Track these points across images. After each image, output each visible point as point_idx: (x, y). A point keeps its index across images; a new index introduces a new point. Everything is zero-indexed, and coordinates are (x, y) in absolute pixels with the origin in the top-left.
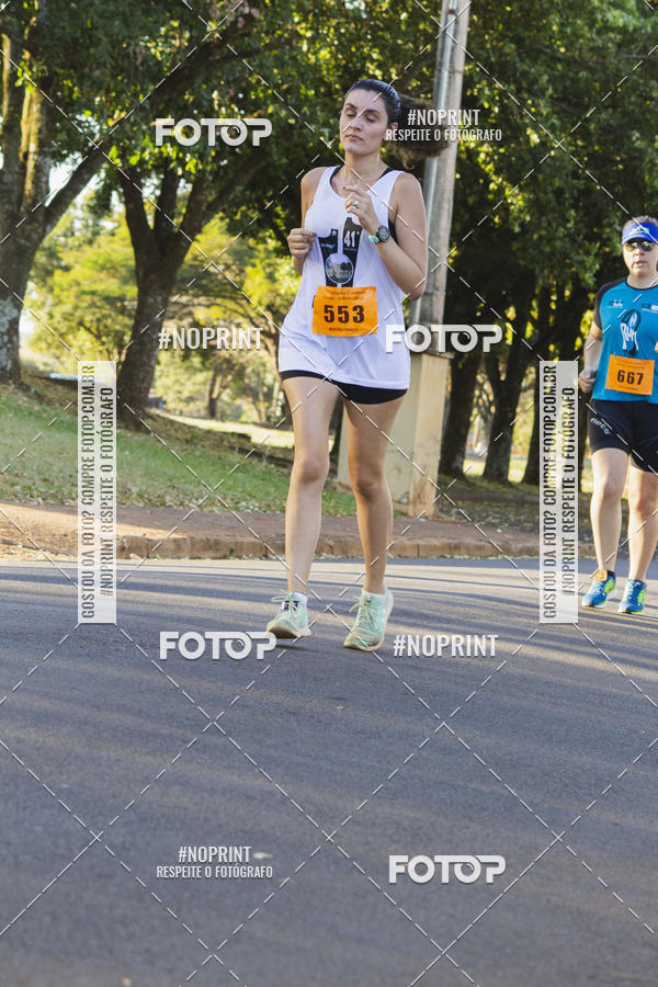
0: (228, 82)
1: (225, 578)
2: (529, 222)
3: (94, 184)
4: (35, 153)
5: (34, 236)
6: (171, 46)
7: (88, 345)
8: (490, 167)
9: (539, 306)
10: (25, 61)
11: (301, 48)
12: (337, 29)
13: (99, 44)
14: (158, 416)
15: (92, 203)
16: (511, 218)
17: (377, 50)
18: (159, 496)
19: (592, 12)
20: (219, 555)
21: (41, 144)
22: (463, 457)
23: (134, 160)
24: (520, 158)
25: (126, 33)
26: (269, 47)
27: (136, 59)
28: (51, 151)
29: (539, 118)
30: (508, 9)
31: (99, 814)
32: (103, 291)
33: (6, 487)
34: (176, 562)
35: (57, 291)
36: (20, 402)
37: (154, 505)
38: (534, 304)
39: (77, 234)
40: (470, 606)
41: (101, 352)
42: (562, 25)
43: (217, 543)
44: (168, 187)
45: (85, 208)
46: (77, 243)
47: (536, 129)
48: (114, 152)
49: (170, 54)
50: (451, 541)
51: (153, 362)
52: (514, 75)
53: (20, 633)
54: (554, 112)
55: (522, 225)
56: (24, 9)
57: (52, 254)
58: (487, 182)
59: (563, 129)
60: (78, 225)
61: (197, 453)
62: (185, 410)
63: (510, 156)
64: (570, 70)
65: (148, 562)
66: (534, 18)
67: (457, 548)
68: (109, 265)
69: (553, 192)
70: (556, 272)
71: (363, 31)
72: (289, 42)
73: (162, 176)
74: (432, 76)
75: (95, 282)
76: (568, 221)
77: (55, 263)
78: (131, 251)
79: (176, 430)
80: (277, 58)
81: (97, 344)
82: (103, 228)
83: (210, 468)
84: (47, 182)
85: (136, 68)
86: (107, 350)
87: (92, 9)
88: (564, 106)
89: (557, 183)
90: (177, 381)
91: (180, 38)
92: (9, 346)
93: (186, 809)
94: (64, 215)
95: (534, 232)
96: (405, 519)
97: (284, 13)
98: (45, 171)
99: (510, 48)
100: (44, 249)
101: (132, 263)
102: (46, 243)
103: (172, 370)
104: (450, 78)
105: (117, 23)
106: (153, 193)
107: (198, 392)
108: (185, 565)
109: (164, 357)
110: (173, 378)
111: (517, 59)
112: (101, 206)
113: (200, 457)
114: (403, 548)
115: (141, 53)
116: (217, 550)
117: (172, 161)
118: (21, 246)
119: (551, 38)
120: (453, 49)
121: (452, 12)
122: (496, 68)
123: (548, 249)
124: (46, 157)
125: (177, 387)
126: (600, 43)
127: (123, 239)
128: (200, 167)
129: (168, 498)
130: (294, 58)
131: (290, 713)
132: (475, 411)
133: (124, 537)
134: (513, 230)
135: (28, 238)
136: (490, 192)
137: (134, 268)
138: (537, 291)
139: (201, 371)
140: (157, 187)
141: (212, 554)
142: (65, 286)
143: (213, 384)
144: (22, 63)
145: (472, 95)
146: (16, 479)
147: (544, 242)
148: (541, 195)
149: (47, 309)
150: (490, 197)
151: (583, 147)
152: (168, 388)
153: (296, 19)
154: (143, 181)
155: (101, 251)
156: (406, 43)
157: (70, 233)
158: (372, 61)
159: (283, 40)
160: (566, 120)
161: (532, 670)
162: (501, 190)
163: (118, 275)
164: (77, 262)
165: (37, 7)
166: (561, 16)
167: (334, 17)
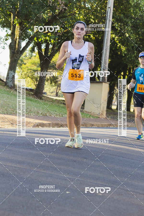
0: (60, 23)
1: (59, 132)
2: (126, 53)
3: (31, 46)
4: (18, 39)
5: (18, 57)
6: (48, 15)
7: (30, 81)
8: (118, 42)
9: (128, 72)
10: (16, 19)
11: (76, 16)
12: (84, 11)
13: (32, 15)
14: (45, 96)
15: (31, 50)
16: (122, 52)
17: (93, 16)
18: (45, 114)
19: (140, 8)
20: (58, 126)
21: (20, 37)
22: (112, 105)
23: (40, 40)
24: (124, 40)
25: (38, 12)
26: (69, 15)
27: (40, 18)
28: (22, 38)
29: (128, 31)
30: (122, 7)
31: (32, 183)
32: (33, 69)
33: (12, 112)
34: (49, 128)
35: (23, 69)
36: (15, 93)
37: (44, 116)
38: (127, 71)
39: (27, 56)
40: (113, 138)
41: (33, 82)
42: (133, 10)
43: (58, 124)
44: (47, 46)
45: (29, 51)
46: (27, 58)
47: (128, 33)
48: (35, 39)
49: (48, 17)
50: (109, 123)
51: (44, 84)
52: (123, 21)
53: (15, 144)
54: (132, 30)
55: (125, 54)
56: (16, 7)
57: (22, 61)
58: (117, 45)
59: (134, 33)
60: (28, 54)
61: (54, 104)
62: (51, 95)
63: (122, 39)
64: (135, 20)
65: (43, 128)
66: (127, 9)
67: (110, 125)
68: (34, 63)
69: (131, 47)
70: (132, 64)
71: (90, 12)
72: (74, 14)
73: (46, 44)
74: (105, 22)
75: (31, 67)
76: (135, 53)
77: (23, 63)
78: (39, 60)
79: (49, 99)
80: (71, 18)
81: (32, 80)
82: (33, 55)
83: (57, 107)
84: (21, 45)
85: (40, 20)
86: (34, 82)
87: (31, 7)
88: (134, 28)
89: (132, 45)
90: (49, 88)
91: (50, 13)
92: (13, 81)
93: (51, 182)
94: (25, 52)
95: (127, 56)
96: (99, 119)
97: (73, 8)
98: (20, 43)
99: (122, 15)
100: (20, 60)
101: (39, 63)
102: (21, 58)
103: (48, 86)
104: (109, 22)
105: (36, 10)
106: (44, 47)
107: (54, 91)
108: (51, 129)
109: (46, 83)
110: (48, 88)
111: (124, 18)
112: (33, 50)
113: (54, 105)
114: (99, 125)
115: (41, 17)
116: (58, 125)
117: (48, 40)
118: (15, 59)
119: (131, 13)
120: (109, 16)
121: (109, 8)
122: (119, 20)
123: (130, 60)
124: (21, 39)
125: (49, 90)
126: (142, 14)
127: (37, 58)
128: (54, 42)
129: (47, 114)
130: (75, 18)
131: (74, 161)
132: (114, 95)
133: (38, 123)
134: (123, 55)
135: (17, 57)
136: (118, 47)
137: (40, 64)
138: (128, 69)
139: (54, 86)
140: (45, 46)
141: (57, 126)
142: (25, 68)
143: (57, 89)
144: (15, 19)
145: (114, 26)
146: (14, 110)
147: (130, 58)
148: (129, 48)
149: (21, 73)
150: (118, 48)
151: (138, 37)
152: (47, 90)
153: (75, 9)
154: (42, 45)
155: (33, 60)
156: (99, 15)
157: (26, 56)
158: (92, 18)
159: (72, 14)
160: (134, 31)
161: (127, 152)
162: (120, 46)
163: (36, 65)
164: (27, 63)
165: (19, 7)
166: (133, 8)
167: (83, 9)
